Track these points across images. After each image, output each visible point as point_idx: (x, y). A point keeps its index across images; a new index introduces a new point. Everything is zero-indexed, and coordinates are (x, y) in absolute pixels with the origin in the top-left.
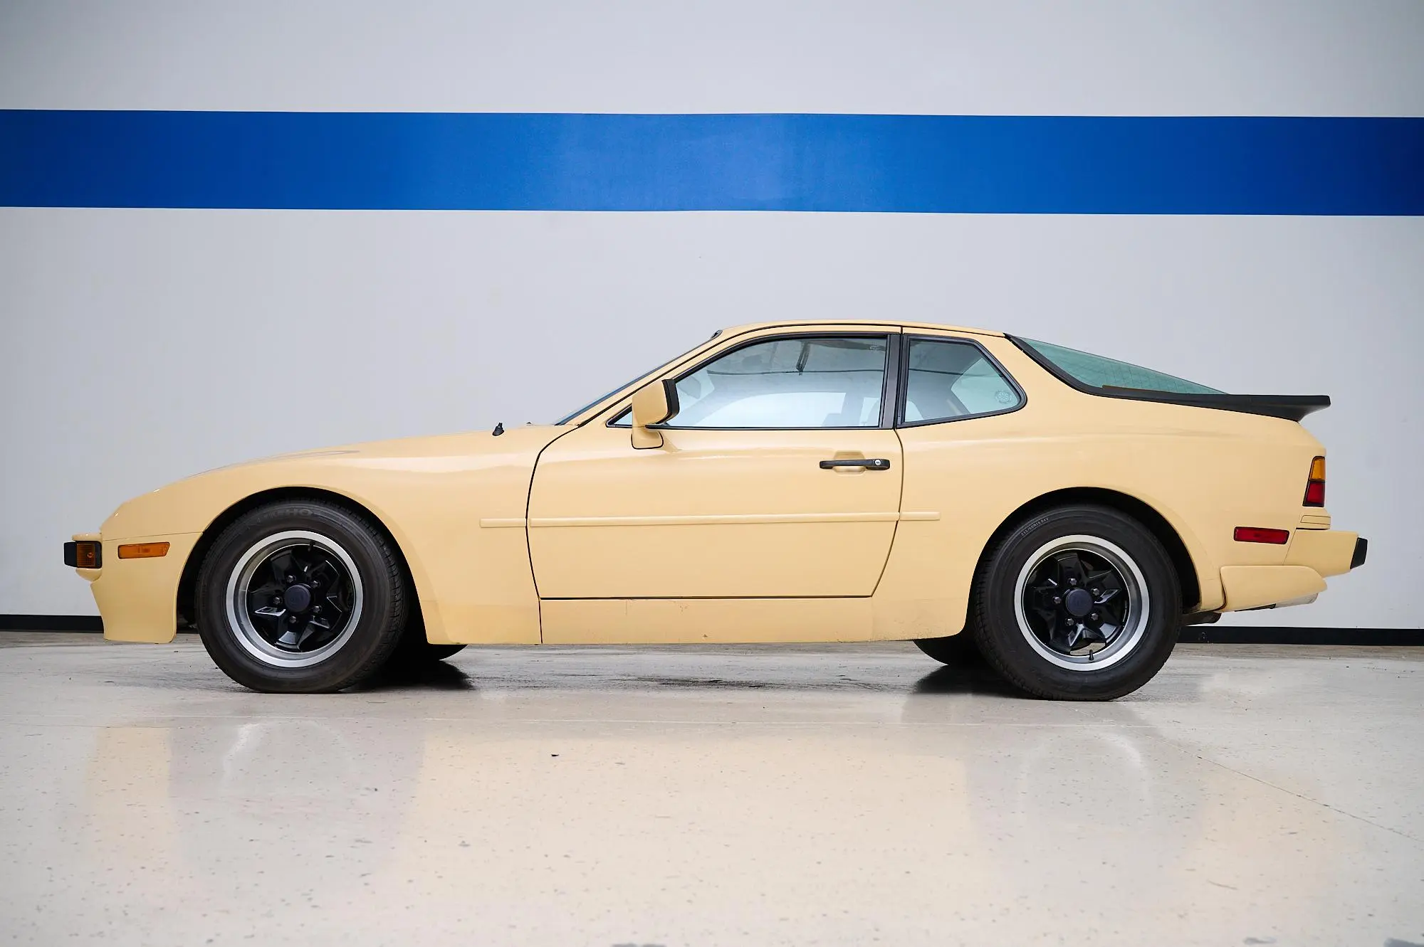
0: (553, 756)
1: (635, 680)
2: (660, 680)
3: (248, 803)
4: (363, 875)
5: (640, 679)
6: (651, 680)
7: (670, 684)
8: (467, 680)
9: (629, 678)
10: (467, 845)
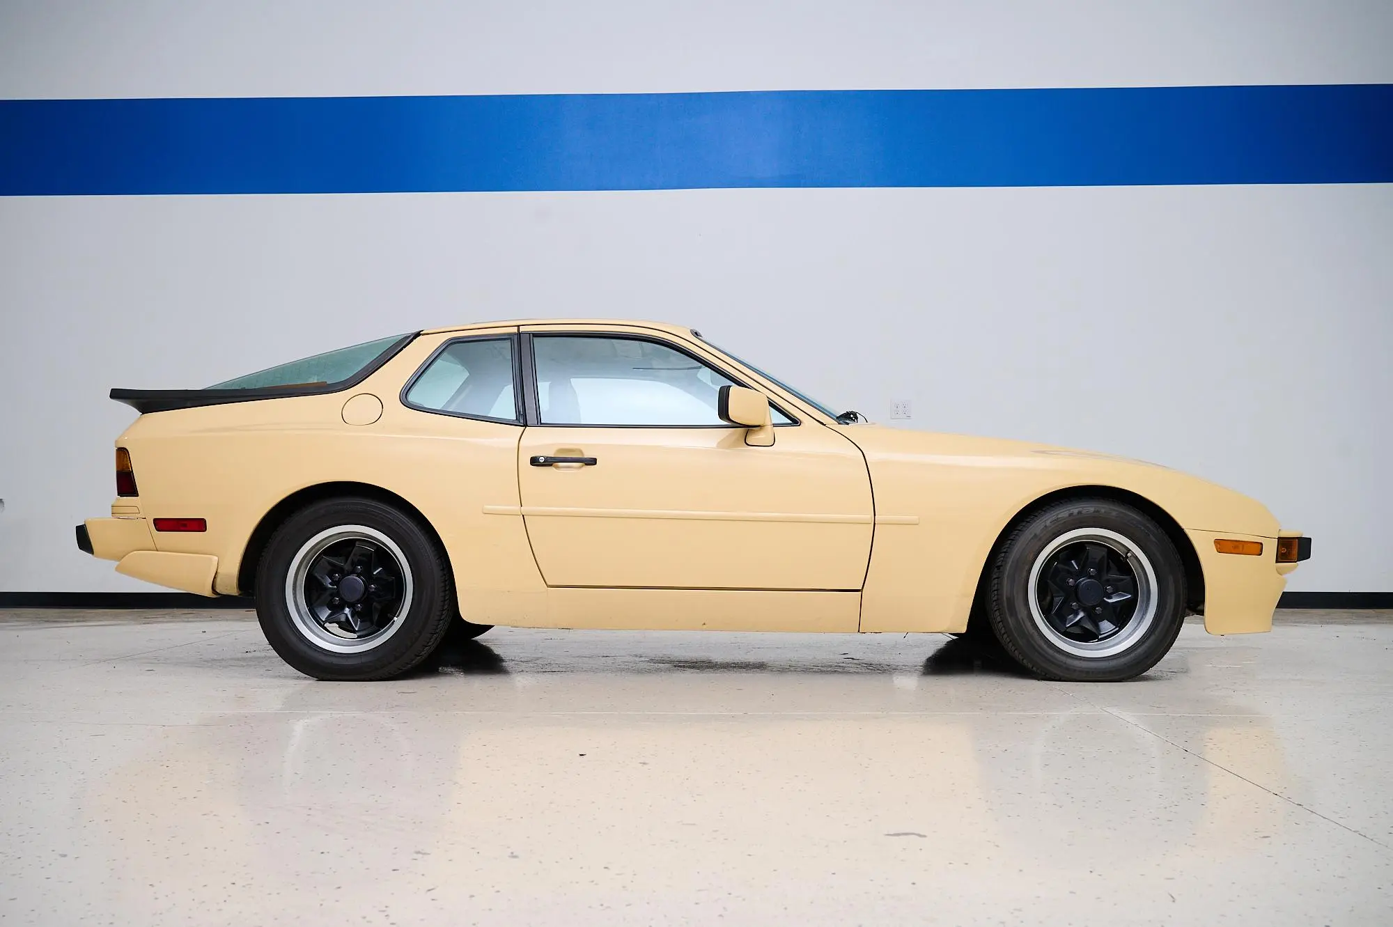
0: (581, 755)
1: (648, 662)
2: (671, 662)
3: (310, 812)
4: (429, 890)
5: (652, 660)
6: (662, 662)
7: (680, 666)
8: (504, 663)
9: (643, 659)
10: (516, 857)
